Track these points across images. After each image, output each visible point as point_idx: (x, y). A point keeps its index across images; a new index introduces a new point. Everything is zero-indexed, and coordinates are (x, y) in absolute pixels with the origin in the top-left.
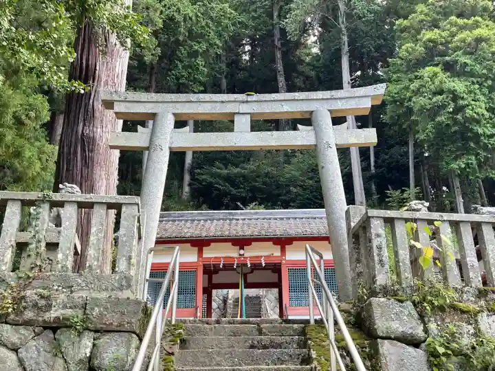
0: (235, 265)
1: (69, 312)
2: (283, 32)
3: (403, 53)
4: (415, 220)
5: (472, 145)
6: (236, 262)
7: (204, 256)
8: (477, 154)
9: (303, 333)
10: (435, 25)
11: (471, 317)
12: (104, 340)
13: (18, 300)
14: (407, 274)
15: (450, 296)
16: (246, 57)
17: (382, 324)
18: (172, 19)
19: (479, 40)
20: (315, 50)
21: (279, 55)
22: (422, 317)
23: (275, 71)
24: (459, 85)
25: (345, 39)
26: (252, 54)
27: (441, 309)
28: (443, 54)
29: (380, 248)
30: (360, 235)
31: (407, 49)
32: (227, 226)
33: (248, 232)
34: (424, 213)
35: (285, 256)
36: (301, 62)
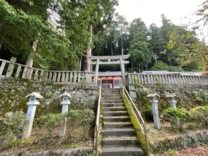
1: (88, 88)
2: (112, 43)
3: (131, 46)
4: (135, 75)
6: (106, 80)
7: (102, 79)
8: (143, 63)
9: (119, 90)
10: (137, 42)
11: (142, 88)
12: (93, 91)
13: (82, 86)
14: (133, 82)
15: (139, 85)
16: (106, 47)
17: (130, 89)
18: (95, 42)
19: (144, 44)
20: (117, 46)
21: (112, 47)
22: (135, 88)
23: (111, 50)
24: (140, 52)
25: (122, 44)
26: (107, 47)
27: (138, 87)
28: (138, 47)
29: (130, 78)
30: (127, 77)
31: (132, 46)
33: (108, 75)
34: (136, 73)
35: (113, 79)
36: (115, 48)
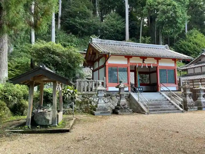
0: (142, 66)
35: (158, 64)
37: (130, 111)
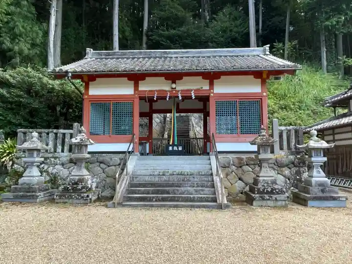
0: (168, 97)
5: (344, 7)
6: (168, 95)
7: (140, 89)
8: (347, 14)
32: (161, 63)
35: (213, 89)
37: (83, 197)
